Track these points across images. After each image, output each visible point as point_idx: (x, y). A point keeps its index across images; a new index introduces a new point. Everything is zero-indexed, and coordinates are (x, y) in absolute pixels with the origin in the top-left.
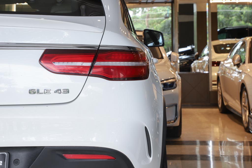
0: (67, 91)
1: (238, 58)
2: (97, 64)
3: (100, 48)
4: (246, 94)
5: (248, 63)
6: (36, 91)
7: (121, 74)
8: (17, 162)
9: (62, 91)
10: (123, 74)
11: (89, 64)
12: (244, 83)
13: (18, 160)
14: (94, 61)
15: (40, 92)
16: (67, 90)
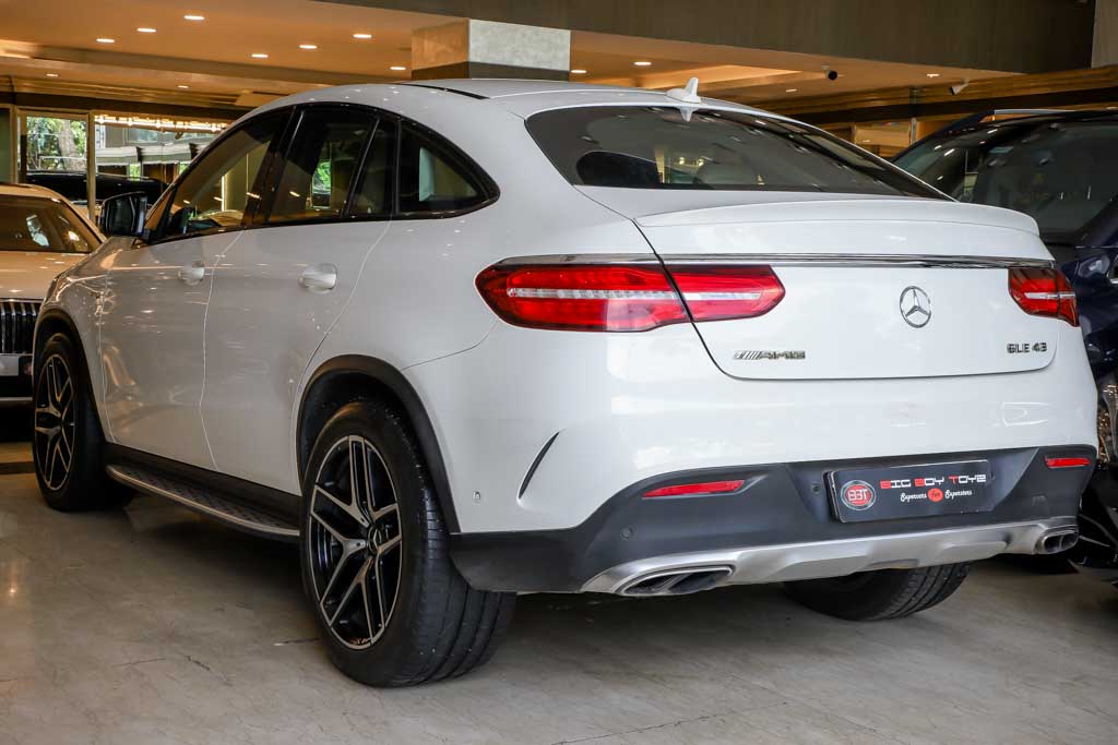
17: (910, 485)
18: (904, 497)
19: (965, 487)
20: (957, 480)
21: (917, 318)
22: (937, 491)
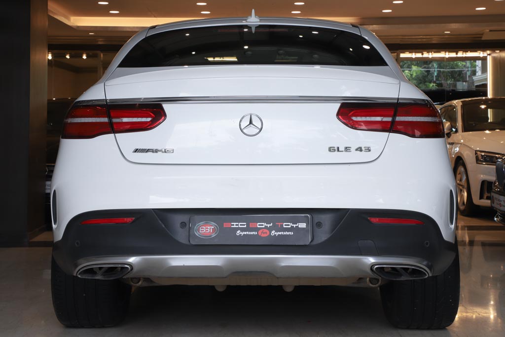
0: (368, 150)
1: (449, 126)
2: (398, 119)
3: (400, 101)
4: (462, 169)
5: (462, 132)
6: (336, 149)
7: (416, 131)
8: (319, 225)
9: (363, 149)
10: (420, 132)
11: (389, 119)
12: (461, 156)
13: (320, 222)
14: (394, 116)
15: (340, 150)
16: (368, 148)
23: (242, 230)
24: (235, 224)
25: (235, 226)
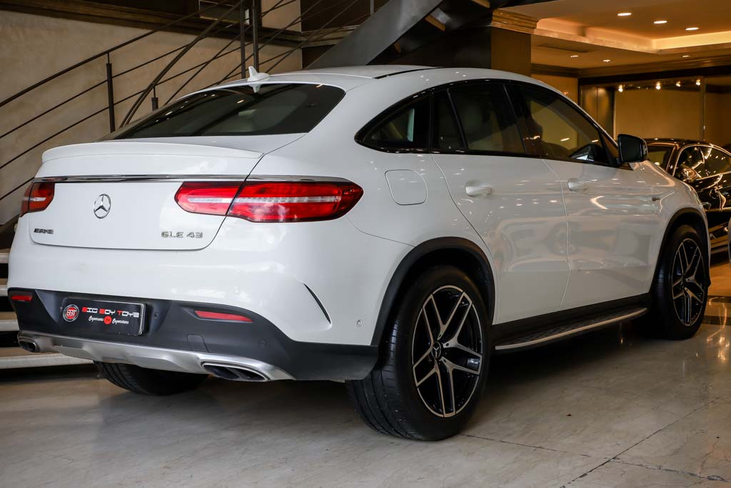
0: (201, 235)
6: (169, 233)
9: (195, 234)
14: (235, 197)
15: (172, 235)
16: (200, 233)
17: (96, 312)
18: (91, 318)
19: (124, 319)
20: (121, 313)
21: (101, 212)
22: (109, 318)
23: (94, 315)
24: (90, 309)
25: (89, 311)
